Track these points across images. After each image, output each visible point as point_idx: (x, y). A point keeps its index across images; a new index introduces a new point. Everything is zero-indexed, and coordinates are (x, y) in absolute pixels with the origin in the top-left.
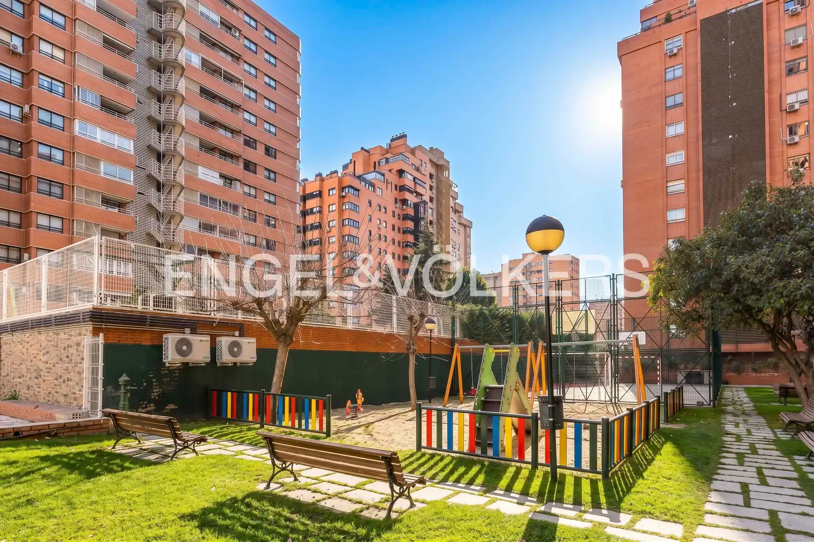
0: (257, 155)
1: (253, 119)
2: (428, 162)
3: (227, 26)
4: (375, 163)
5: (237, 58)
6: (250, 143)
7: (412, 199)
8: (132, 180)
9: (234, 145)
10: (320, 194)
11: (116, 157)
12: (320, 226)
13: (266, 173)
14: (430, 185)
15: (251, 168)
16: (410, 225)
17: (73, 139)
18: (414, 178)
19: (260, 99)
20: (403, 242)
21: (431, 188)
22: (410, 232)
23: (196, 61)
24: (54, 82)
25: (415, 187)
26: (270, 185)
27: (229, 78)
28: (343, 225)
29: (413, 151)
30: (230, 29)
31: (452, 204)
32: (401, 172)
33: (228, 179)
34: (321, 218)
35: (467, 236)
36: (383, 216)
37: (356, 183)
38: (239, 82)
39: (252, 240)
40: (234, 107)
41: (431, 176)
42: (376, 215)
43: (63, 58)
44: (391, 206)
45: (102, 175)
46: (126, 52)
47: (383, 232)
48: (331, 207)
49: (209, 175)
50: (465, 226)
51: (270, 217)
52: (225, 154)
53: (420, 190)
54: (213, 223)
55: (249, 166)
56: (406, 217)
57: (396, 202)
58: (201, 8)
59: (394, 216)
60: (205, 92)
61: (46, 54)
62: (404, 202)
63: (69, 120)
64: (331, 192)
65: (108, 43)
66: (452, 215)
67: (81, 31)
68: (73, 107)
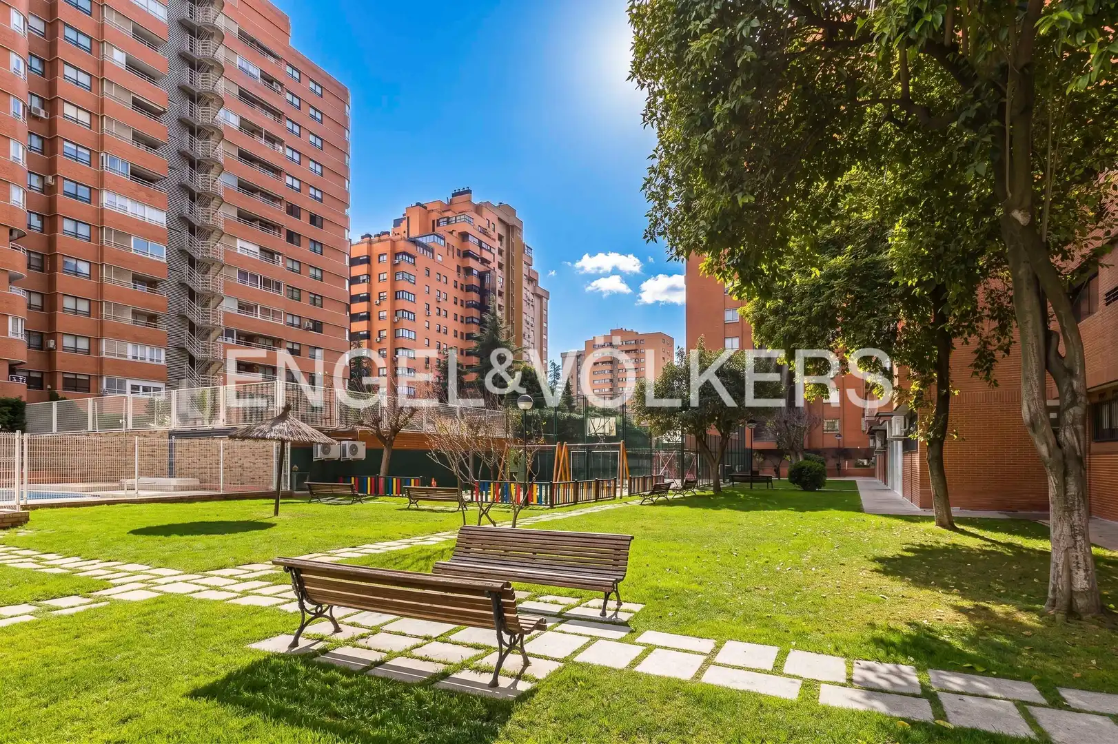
0: (300, 225)
1: (296, 184)
2: (496, 222)
3: (268, 79)
4: (434, 221)
5: (277, 114)
6: (293, 210)
7: (477, 266)
8: (165, 257)
9: (276, 213)
10: (368, 260)
11: (147, 231)
12: (368, 298)
13: (312, 245)
14: (499, 248)
15: (295, 239)
16: (475, 297)
17: (101, 211)
18: (480, 242)
19: (304, 161)
20: (467, 318)
21: (500, 252)
22: (475, 306)
23: (234, 121)
24: (80, 149)
25: (481, 252)
26: (315, 259)
27: (271, 139)
28: (396, 299)
29: (478, 209)
30: (271, 82)
31: (525, 271)
32: (464, 236)
33: (268, 253)
34: (370, 288)
35: (542, 309)
36: (443, 288)
37: (411, 249)
38: (281, 142)
39: (296, 322)
40: (277, 171)
41: (500, 238)
42: (435, 286)
43: (88, 122)
44: (453, 276)
45: (133, 252)
46: (155, 113)
47: (443, 306)
48: (381, 276)
49: (246, 248)
50: (540, 297)
51: (315, 295)
52: (267, 225)
53: (486, 255)
54: (253, 302)
55: (292, 237)
56: (469, 288)
57: (459, 271)
58: (238, 61)
59: (456, 287)
60: (245, 156)
61: (70, 118)
62: (468, 271)
63: (95, 192)
64: (381, 258)
65: (137, 104)
66: (525, 283)
67: (109, 92)
68: (101, 177)
